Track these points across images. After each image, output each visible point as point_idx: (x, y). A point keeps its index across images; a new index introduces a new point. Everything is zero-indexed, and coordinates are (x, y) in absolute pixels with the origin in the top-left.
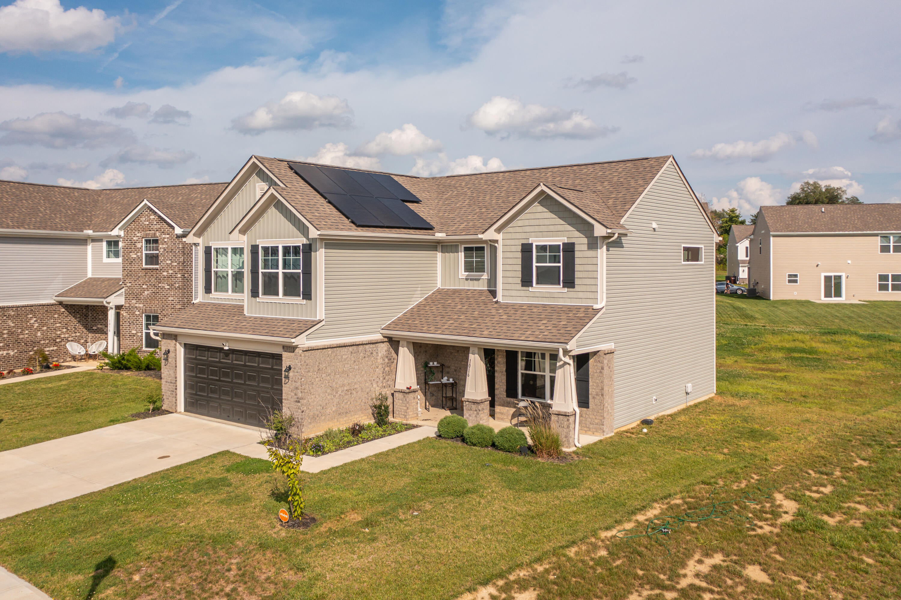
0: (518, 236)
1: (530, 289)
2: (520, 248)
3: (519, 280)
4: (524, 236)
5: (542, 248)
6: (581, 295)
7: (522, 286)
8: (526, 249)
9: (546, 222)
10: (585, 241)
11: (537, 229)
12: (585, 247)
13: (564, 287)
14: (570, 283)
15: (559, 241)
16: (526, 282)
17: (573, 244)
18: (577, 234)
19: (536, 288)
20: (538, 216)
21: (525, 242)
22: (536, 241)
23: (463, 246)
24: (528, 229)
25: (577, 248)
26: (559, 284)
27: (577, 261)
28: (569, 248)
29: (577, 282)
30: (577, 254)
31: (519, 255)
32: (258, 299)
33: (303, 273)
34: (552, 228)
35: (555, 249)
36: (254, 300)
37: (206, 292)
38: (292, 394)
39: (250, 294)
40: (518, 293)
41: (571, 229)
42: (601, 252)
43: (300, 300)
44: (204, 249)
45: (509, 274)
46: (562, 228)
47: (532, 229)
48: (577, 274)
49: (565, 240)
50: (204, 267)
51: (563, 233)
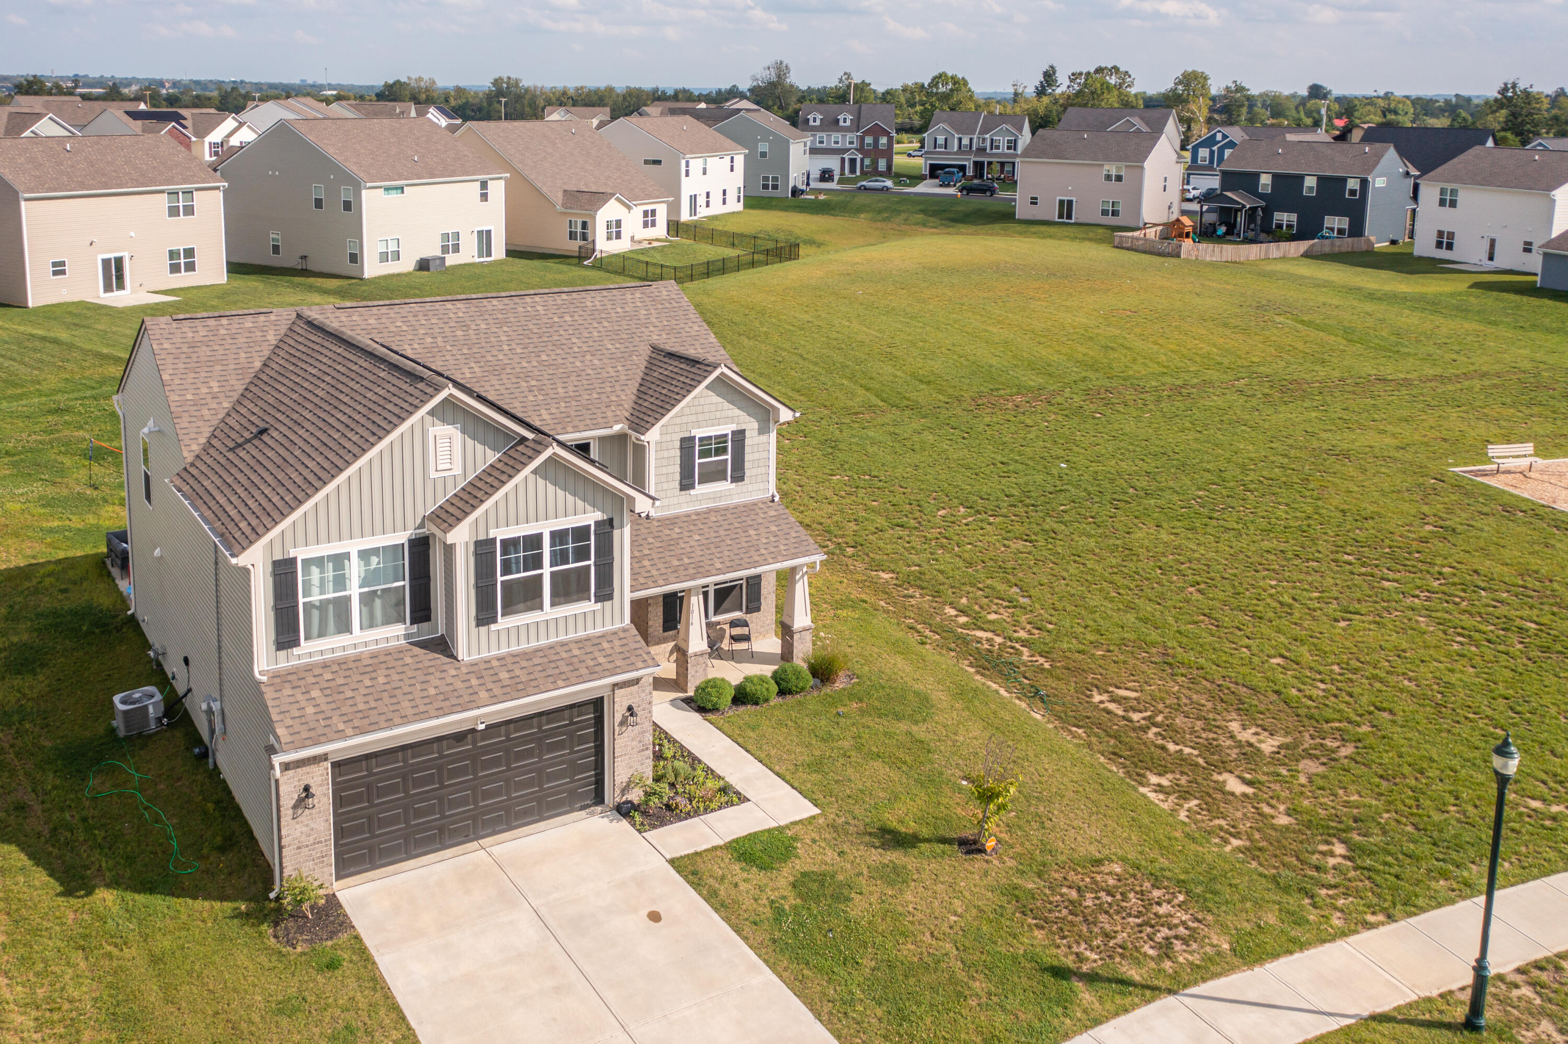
0: (677, 428)
1: (691, 492)
2: (678, 444)
3: (678, 486)
4: (684, 428)
5: (704, 441)
6: (750, 487)
7: (681, 490)
8: (687, 444)
9: (712, 407)
10: (756, 425)
11: (701, 417)
12: (756, 432)
13: (731, 482)
14: (738, 476)
15: (727, 429)
16: (686, 484)
17: (743, 432)
18: (748, 418)
19: (700, 489)
21: (687, 435)
22: (699, 433)
24: (691, 418)
25: (747, 434)
26: (726, 479)
27: (747, 449)
28: (739, 436)
29: (747, 473)
30: (747, 442)
31: (678, 453)
32: (493, 627)
33: (595, 565)
34: (718, 415)
35: (722, 438)
36: (483, 629)
37: (278, 649)
38: (634, 743)
39: (473, 623)
40: (675, 500)
41: (741, 413)
42: (773, 435)
43: (589, 606)
44: (270, 569)
45: (663, 479)
46: (730, 413)
47: (694, 418)
48: (747, 465)
49: (734, 427)
50: (271, 602)
51: (733, 419)
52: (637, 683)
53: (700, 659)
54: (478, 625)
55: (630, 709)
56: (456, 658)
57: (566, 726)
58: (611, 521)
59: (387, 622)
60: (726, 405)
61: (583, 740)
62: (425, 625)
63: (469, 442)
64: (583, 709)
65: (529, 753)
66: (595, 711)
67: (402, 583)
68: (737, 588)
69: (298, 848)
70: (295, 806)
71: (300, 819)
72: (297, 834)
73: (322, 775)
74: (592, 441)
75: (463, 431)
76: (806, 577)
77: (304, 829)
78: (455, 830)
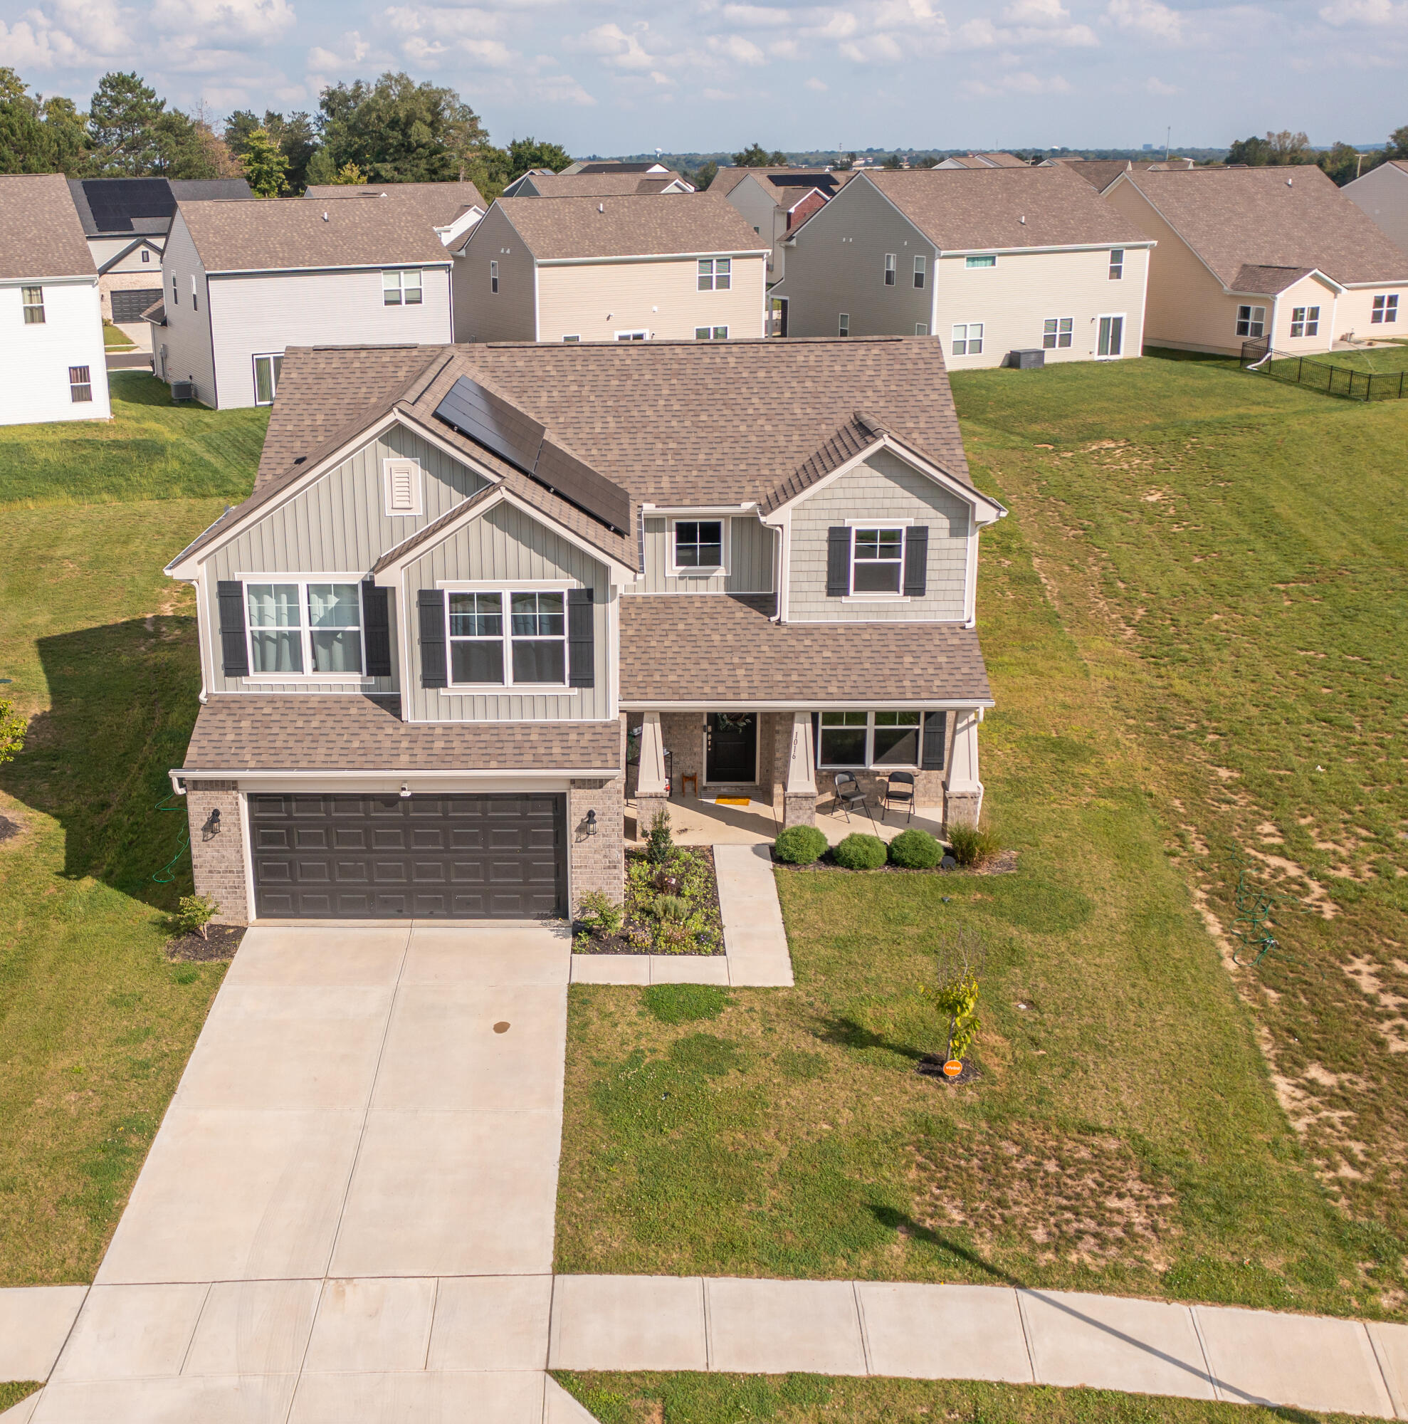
0: (824, 515)
1: (844, 599)
2: (825, 535)
3: (823, 588)
4: (835, 514)
5: (864, 536)
6: (934, 606)
7: (829, 594)
8: (838, 537)
9: (879, 493)
10: (946, 523)
11: (859, 503)
12: (946, 533)
13: (905, 594)
14: (916, 587)
15: (901, 524)
16: (836, 587)
17: (925, 529)
18: (933, 512)
19: (856, 597)
20: (863, 482)
21: (838, 524)
22: (857, 524)
23: (674, 522)
24: (844, 504)
25: (931, 534)
26: (898, 590)
27: (930, 554)
28: (918, 536)
29: (929, 586)
30: (930, 544)
31: (825, 546)
32: (442, 691)
33: (570, 642)
34: (887, 503)
35: (892, 535)
36: (431, 692)
37: (227, 675)
38: (597, 856)
39: (419, 683)
40: (820, 607)
41: (923, 504)
42: (973, 541)
43: (562, 689)
44: (216, 589)
45: (803, 577)
46: (905, 503)
47: (850, 504)
48: (929, 575)
49: (912, 522)
50: (218, 624)
51: (908, 511)
52: (601, 787)
53: (804, 803)
54: (424, 686)
55: (591, 814)
56: (399, 716)
57: (516, 818)
58: (589, 593)
59: (348, 668)
60: (900, 492)
61: (538, 839)
62: (385, 679)
63: (431, 479)
64: (539, 803)
65: (472, 839)
66: (555, 809)
67: (356, 629)
68: (911, 735)
69: (210, 872)
70: (205, 829)
71: (210, 843)
72: (208, 857)
73: (231, 803)
74: (722, 521)
75: (424, 467)
76: (974, 729)
77: (215, 854)
78: (386, 901)
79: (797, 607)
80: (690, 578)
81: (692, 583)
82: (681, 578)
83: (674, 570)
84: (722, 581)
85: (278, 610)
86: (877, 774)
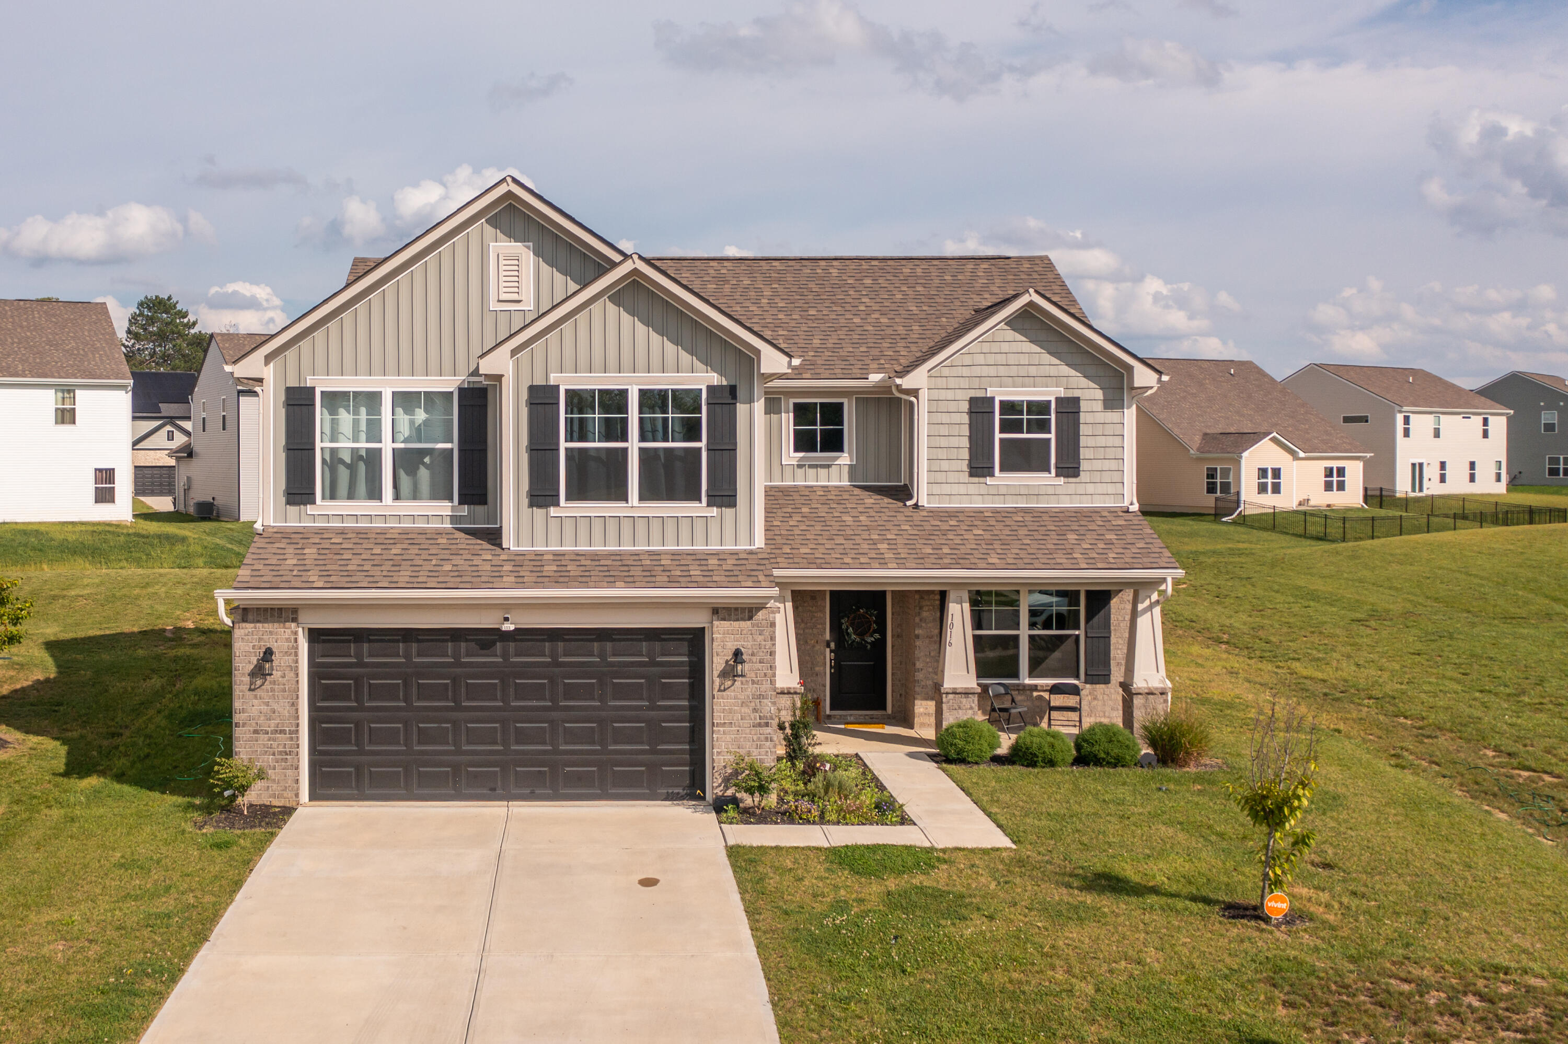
0: (964, 383)
1: (989, 480)
2: (965, 406)
3: (964, 466)
4: (976, 383)
5: (1009, 407)
6: (1090, 488)
7: (971, 475)
8: (980, 408)
9: (1024, 359)
10: (1099, 394)
11: (1002, 371)
12: (1099, 406)
13: (1057, 475)
14: (1069, 468)
15: (1049, 394)
16: (979, 468)
17: (1076, 401)
18: (1084, 382)
19: (1001, 479)
20: (1005, 347)
21: (980, 394)
22: (1000, 394)
23: (792, 401)
24: (985, 371)
25: (1084, 406)
26: (1048, 470)
27: (1083, 429)
28: (1069, 408)
29: (1084, 465)
30: (1083, 417)
31: (966, 419)
32: (553, 511)
33: (709, 450)
34: (1033, 371)
35: (1041, 408)
36: (539, 512)
37: (289, 503)
38: (745, 710)
39: (525, 501)
40: (962, 489)
41: (1073, 372)
42: (1130, 415)
43: (698, 509)
44: (282, 397)
45: (942, 454)
46: (1053, 371)
47: (992, 371)
48: (1084, 453)
49: (1061, 392)
50: (283, 441)
51: (1057, 379)
52: (750, 618)
53: (964, 700)
54: (531, 505)
55: (737, 654)
56: (500, 545)
57: (640, 664)
58: (733, 390)
59: (434, 496)
60: (1047, 358)
61: (668, 692)
62: (480, 509)
63: (545, 268)
64: (672, 645)
65: (587, 692)
66: (690, 654)
67: (449, 446)
68: (1070, 641)
69: (256, 732)
70: (253, 674)
71: (258, 693)
72: (254, 712)
73: (288, 640)
74: (845, 401)
75: (537, 253)
76: (1157, 610)
77: (264, 708)
78: (476, 775)
79: (936, 489)
80: (810, 466)
81: (812, 472)
82: (799, 466)
83: (791, 456)
84: (846, 469)
85: (356, 423)
86: (1035, 688)
